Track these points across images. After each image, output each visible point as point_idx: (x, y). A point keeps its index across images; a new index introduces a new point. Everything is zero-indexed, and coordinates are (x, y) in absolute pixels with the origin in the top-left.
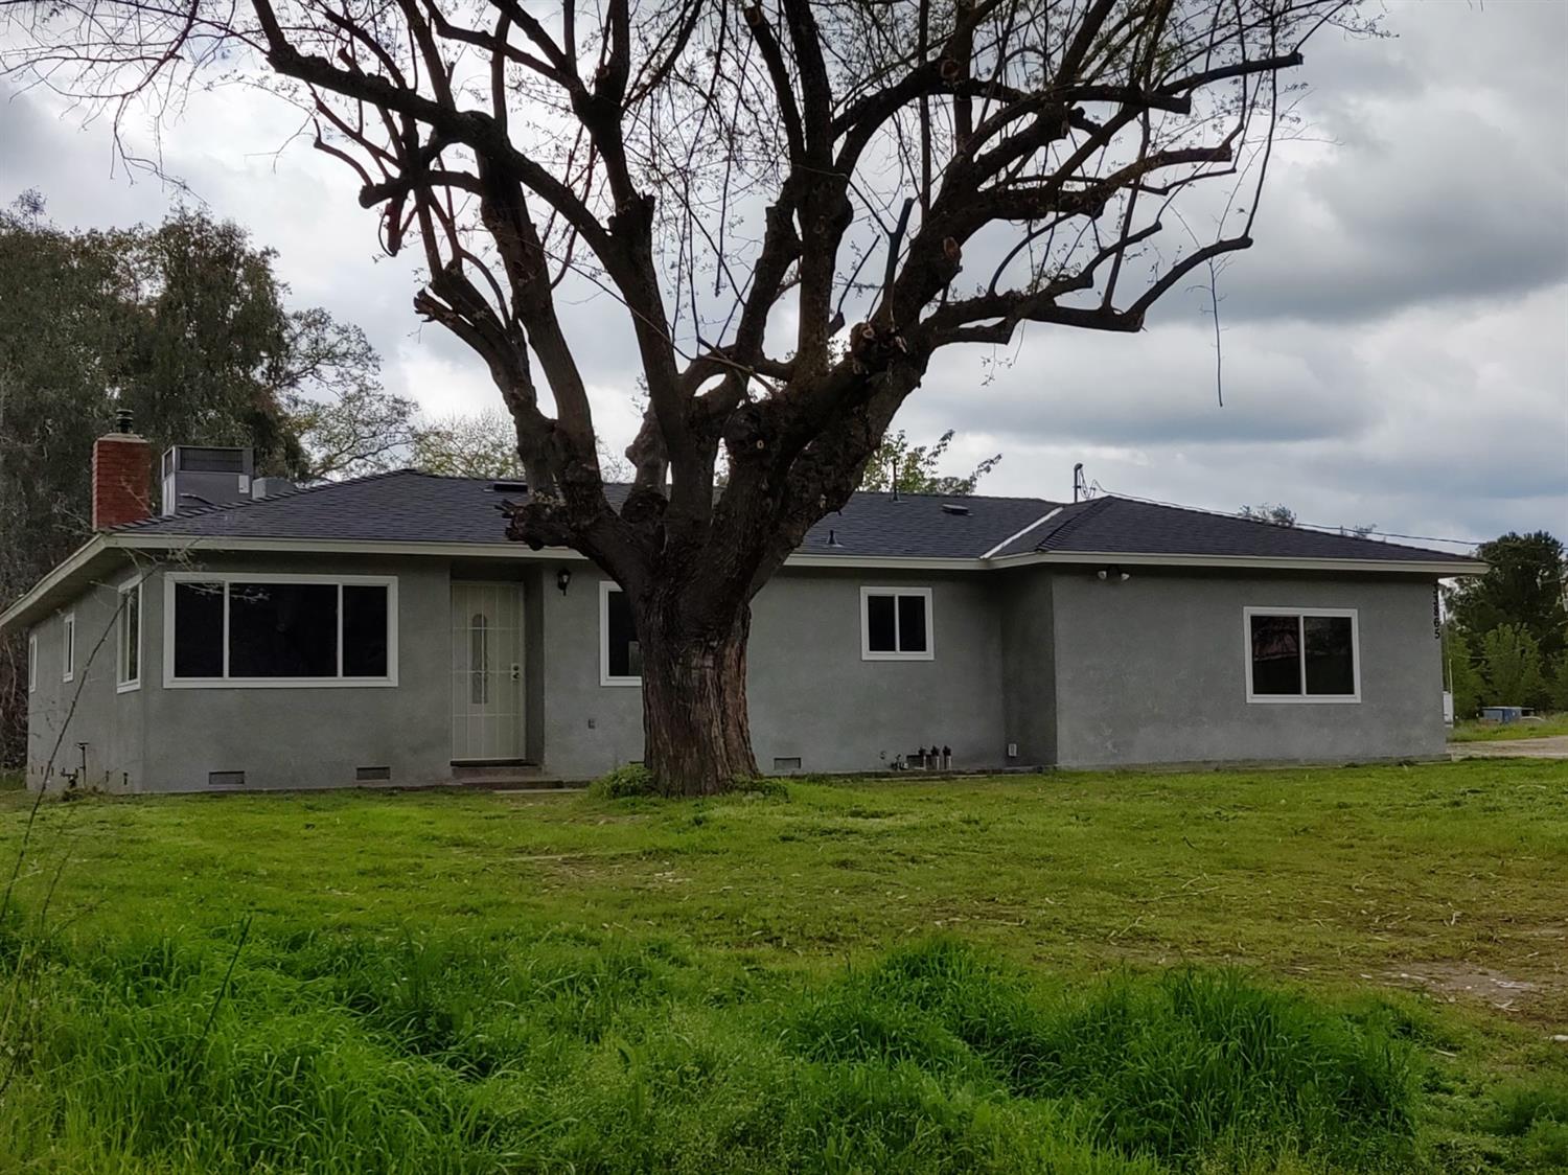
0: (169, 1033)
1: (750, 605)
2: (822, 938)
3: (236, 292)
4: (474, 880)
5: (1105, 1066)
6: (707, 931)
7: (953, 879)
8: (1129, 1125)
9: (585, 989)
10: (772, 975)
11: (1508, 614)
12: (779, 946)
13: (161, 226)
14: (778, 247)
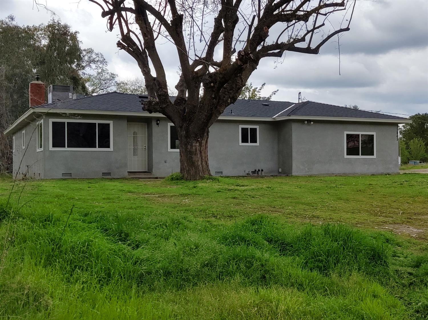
0: (52, 236)
1: (209, 129)
2: (228, 216)
3: (68, 43)
4: (134, 201)
5: (305, 248)
6: (197, 214)
7: (264, 202)
8: (311, 263)
9: (164, 227)
10: (215, 225)
11: (417, 135)
12: (217, 218)
13: (47, 25)
14: (218, 29)
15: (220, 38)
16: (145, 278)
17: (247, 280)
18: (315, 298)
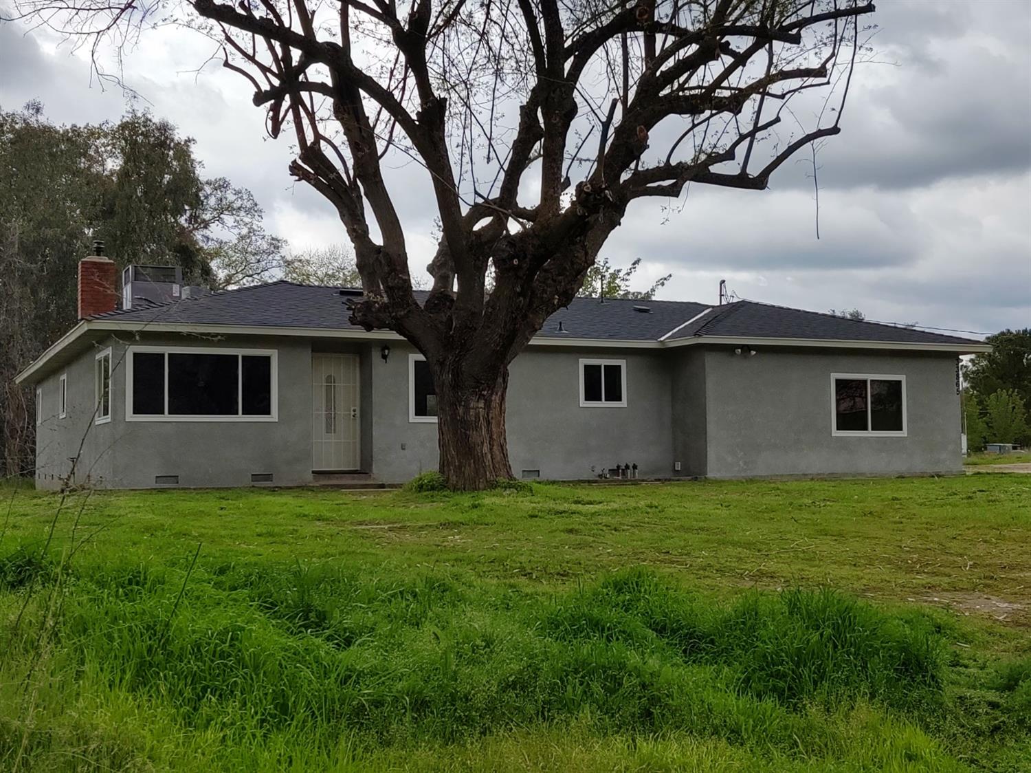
0: (147, 618)
1: (508, 368)
2: (558, 574)
3: (168, 165)
4: (332, 539)
5: (744, 646)
6: (484, 570)
7: (642, 540)
8: (759, 681)
9: (410, 597)
10: (527, 595)
11: (1004, 383)
12: (531, 578)
13: (120, 123)
14: (528, 132)
15: (533, 154)
16: (368, 715)
17: (607, 720)
18: (769, 763)
